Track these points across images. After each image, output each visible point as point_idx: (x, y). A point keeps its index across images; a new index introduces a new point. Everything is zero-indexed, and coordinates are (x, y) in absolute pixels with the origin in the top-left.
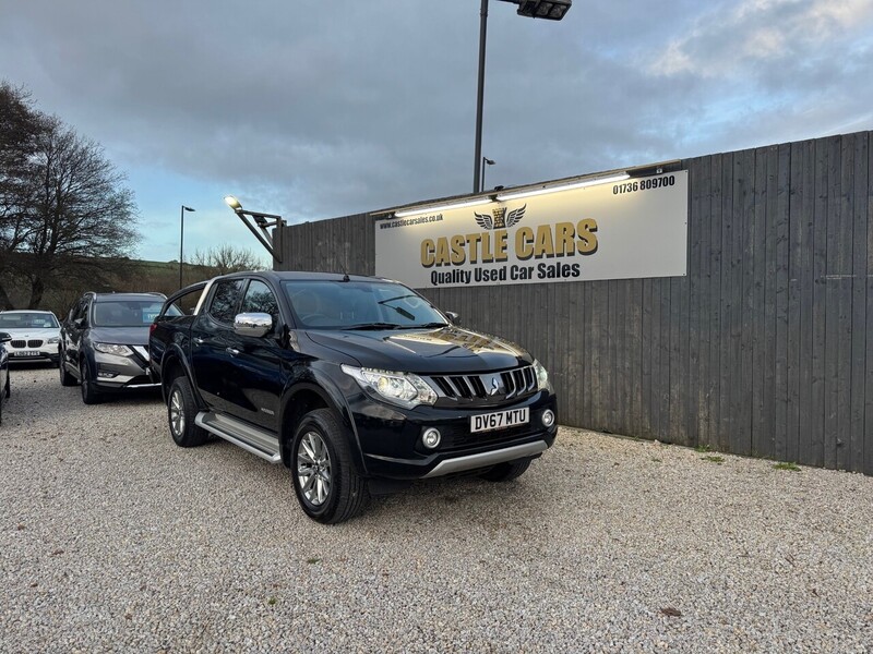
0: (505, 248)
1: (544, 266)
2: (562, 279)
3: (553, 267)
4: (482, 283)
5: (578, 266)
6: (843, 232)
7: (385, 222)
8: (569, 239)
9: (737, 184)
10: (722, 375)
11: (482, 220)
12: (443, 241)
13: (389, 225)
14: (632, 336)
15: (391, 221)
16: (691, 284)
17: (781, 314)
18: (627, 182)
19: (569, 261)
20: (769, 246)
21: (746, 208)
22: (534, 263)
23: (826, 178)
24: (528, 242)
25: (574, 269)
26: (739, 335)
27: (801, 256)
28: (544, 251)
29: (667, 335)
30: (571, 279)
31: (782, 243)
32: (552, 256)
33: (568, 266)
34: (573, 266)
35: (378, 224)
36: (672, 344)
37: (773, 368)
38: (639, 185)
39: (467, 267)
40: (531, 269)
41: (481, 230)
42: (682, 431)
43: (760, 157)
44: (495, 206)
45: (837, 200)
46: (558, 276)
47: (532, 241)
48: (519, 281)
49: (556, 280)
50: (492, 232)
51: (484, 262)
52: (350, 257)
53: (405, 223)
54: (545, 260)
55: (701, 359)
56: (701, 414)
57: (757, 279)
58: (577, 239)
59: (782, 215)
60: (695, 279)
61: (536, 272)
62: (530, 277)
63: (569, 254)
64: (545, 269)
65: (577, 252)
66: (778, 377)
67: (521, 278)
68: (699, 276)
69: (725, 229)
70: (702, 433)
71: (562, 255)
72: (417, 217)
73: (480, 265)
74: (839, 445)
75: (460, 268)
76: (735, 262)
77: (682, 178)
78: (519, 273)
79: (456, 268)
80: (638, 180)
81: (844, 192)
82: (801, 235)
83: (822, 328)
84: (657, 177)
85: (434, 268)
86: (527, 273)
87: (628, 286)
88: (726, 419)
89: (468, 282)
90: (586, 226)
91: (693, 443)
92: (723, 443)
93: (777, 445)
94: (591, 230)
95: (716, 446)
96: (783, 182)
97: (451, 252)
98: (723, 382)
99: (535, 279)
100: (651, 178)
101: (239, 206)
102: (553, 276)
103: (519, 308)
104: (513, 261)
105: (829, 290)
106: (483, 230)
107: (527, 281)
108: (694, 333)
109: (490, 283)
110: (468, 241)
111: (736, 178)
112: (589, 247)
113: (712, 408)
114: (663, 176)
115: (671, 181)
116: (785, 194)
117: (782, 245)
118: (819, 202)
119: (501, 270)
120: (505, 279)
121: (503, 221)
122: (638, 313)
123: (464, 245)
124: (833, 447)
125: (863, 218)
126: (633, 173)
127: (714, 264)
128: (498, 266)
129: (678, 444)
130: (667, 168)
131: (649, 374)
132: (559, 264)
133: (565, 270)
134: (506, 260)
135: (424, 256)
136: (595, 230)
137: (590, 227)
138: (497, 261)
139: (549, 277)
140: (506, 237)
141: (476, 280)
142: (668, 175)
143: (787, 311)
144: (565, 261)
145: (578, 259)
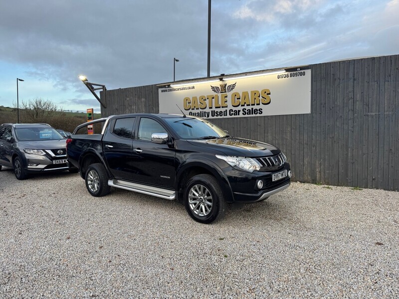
0: (226, 102)
1: (245, 109)
2: (254, 115)
3: (250, 110)
4: (215, 117)
5: (262, 109)
6: (375, 96)
7: (164, 89)
8: (257, 98)
9: (332, 76)
10: (326, 154)
11: (214, 89)
12: (195, 98)
13: (166, 91)
14: (287, 139)
15: (167, 89)
16: (313, 117)
17: (350, 128)
18: (284, 74)
19: (258, 107)
20: (345, 102)
21: (336, 86)
22: (240, 108)
23: (368, 74)
24: (237, 99)
25: (259, 111)
26: (333, 137)
27: (358, 105)
28: (245, 103)
29: (302, 138)
30: (258, 115)
31: (351, 100)
32: (249, 105)
33: (257, 110)
34: (259, 109)
35: (160, 90)
36: (305, 142)
37: (347, 151)
38: (289, 75)
39: (207, 110)
40: (239, 111)
41: (214, 94)
42: (309, 177)
43: (341, 65)
44: (221, 83)
45: (373, 83)
46: (252, 114)
47: (240, 99)
48: (233, 116)
49: (251, 115)
50: (220, 95)
51: (216, 108)
52: (145, 106)
53: (175, 90)
54: (246, 107)
55: (317, 148)
56: (317, 170)
57: (340, 115)
58: (261, 98)
59: (351, 89)
60: (314, 115)
61: (241, 112)
62: (239, 115)
63: (257, 104)
64: (246, 111)
65: (261, 103)
66: (349, 154)
67: (234, 115)
68: (316, 114)
69: (327, 94)
70: (318, 177)
71: (254, 105)
72: (181, 87)
73: (214, 109)
74: (373, 179)
75: (204, 110)
76: (331, 108)
77: (308, 72)
78: (233, 113)
79: (202, 110)
80: (289, 73)
81: (375, 80)
82: (358, 97)
83: (367, 134)
84: (297, 72)
85: (191, 111)
86: (237, 113)
87: (285, 118)
88: (328, 172)
89: (208, 116)
90: (265, 92)
91: (314, 181)
92: (327, 181)
93: (349, 181)
94: (267, 94)
95: (324, 182)
96: (351, 75)
97: (199, 103)
98: (326, 157)
99: (241, 115)
100: (295, 72)
101: (87, 80)
102: (250, 114)
103: (234, 128)
104: (230, 107)
105: (370, 119)
106: (215, 93)
107: (237, 116)
108: (314, 136)
109: (219, 117)
110: (208, 99)
111: (332, 73)
112: (266, 101)
113: (322, 167)
114: (300, 72)
115: (304, 74)
116: (352, 80)
117: (351, 101)
118: (366, 84)
119: (224, 112)
120: (226, 115)
121: (225, 90)
122: (289, 129)
123: (206, 100)
124: (371, 180)
125: (383, 90)
126: (287, 70)
127: (322, 108)
128: (223, 110)
129: (307, 183)
130: (302, 68)
131: (295, 154)
132: (252, 109)
133: (255, 111)
134: (227, 107)
135: (185, 105)
136: (270, 94)
137: (267, 93)
138: (222, 107)
139: (248, 114)
140: (226, 97)
141: (212, 116)
142: (302, 71)
143: (353, 127)
144: (255, 107)
145: (261, 106)
